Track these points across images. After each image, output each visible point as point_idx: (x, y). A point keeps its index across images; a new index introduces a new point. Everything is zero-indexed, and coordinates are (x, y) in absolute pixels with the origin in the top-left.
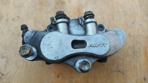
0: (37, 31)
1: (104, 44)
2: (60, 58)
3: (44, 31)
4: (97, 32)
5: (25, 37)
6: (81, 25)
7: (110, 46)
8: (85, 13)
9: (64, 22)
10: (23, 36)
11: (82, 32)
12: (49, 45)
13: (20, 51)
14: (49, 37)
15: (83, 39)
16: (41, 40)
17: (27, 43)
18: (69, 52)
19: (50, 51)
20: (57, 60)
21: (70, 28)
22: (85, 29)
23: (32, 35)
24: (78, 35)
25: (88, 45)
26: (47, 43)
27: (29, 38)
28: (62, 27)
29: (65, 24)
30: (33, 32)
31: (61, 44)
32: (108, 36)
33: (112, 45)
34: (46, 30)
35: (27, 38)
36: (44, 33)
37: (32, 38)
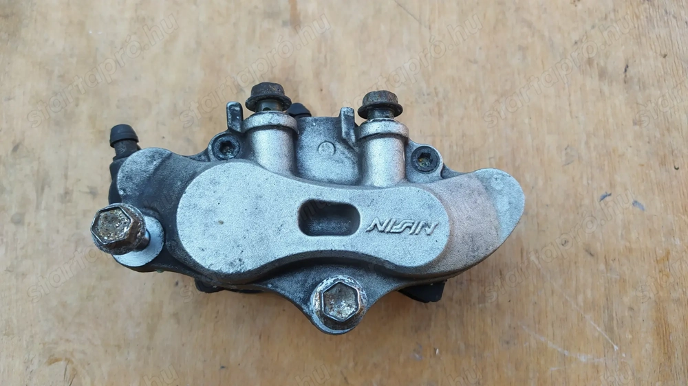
0: (170, 155)
1: (426, 225)
2: (250, 265)
3: (198, 158)
4: (407, 178)
5: (120, 175)
6: (344, 142)
7: (451, 236)
8: (368, 96)
9: (278, 127)
10: (114, 169)
11: (347, 170)
12: (209, 211)
13: (94, 227)
14: (214, 182)
15: (347, 201)
16: (182, 190)
17: (126, 198)
18: (288, 245)
19: (213, 236)
20: (238, 274)
21: (301, 154)
22: (361, 162)
23: (151, 168)
24: (331, 183)
25: (364, 223)
26: (204, 204)
27: (137, 180)
28: (269, 144)
29: (282, 135)
30: (153, 158)
31: (257, 211)
32: (446, 196)
33: (458, 233)
34: (206, 152)
35: (128, 178)
36: (196, 163)
37: (149, 179)
